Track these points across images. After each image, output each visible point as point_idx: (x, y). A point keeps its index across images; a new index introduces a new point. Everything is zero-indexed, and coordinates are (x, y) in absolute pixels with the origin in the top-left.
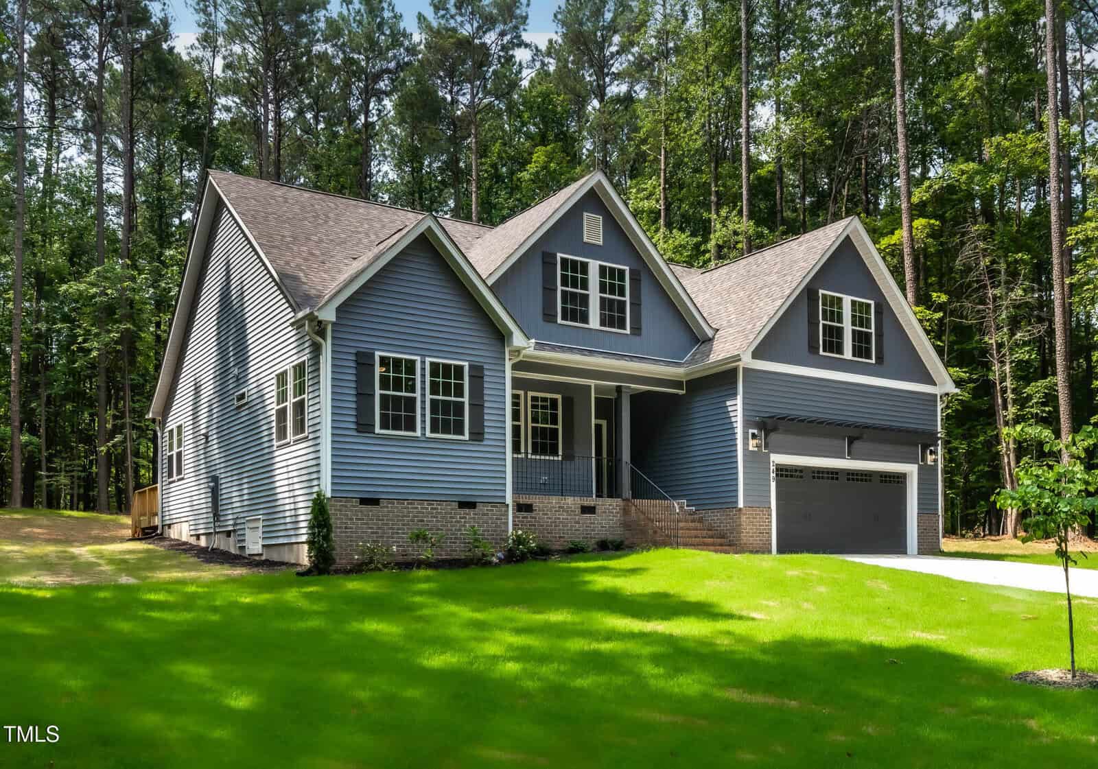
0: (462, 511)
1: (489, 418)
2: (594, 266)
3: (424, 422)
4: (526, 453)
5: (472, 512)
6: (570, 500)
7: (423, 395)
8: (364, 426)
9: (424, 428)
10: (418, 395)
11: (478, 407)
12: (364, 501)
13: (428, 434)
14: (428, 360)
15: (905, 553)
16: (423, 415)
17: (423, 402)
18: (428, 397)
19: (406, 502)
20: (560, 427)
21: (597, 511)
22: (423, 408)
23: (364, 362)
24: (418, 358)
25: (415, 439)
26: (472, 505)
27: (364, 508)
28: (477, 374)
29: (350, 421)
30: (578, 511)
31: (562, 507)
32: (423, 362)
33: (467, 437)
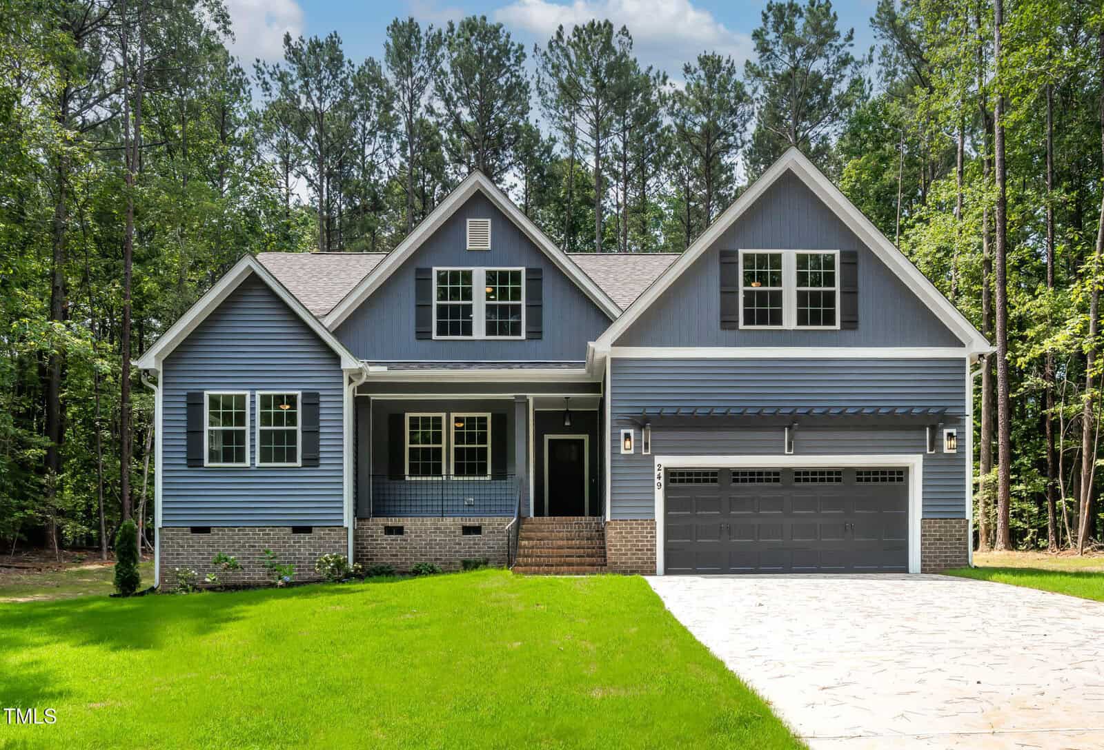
0: (296, 536)
1: (325, 443)
2: (479, 274)
3: (253, 452)
4: (448, 475)
5: (307, 536)
6: (448, 521)
7: (253, 427)
8: (194, 460)
9: (253, 459)
10: (247, 428)
11: (312, 434)
12: (195, 530)
13: (258, 463)
14: (258, 393)
15: (906, 571)
16: (253, 446)
17: (253, 434)
18: (258, 428)
19: (237, 529)
20: (489, 446)
21: (483, 531)
22: (253, 440)
23: (194, 402)
24: (248, 393)
25: (245, 469)
26: (308, 530)
27: (196, 536)
28: (312, 402)
29: (181, 458)
30: (459, 532)
31: (439, 529)
32: (253, 396)
33: (299, 463)
